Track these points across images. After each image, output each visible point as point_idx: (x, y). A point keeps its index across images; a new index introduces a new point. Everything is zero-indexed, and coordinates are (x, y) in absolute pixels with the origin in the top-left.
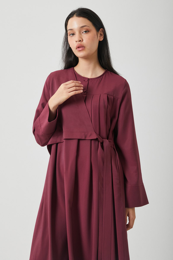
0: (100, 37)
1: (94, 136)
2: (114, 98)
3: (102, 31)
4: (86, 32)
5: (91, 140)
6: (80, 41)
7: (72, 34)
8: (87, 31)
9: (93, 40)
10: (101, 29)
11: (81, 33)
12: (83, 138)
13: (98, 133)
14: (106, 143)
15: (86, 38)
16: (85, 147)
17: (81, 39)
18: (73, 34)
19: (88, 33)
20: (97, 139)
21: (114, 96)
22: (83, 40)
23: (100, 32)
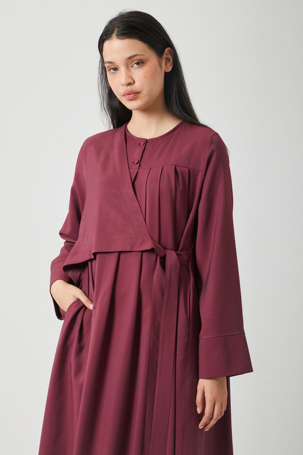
0: (166, 64)
1: (148, 245)
2: (189, 171)
3: (168, 53)
4: (138, 63)
5: (143, 252)
6: (130, 83)
7: (113, 68)
8: (140, 62)
9: (153, 76)
10: (167, 49)
11: (130, 67)
12: (128, 249)
13: (156, 238)
14: (172, 257)
15: (139, 75)
16: (131, 265)
17: (130, 81)
18: (116, 69)
19: (142, 66)
20: (152, 251)
21: (190, 167)
22: (134, 82)
23: (165, 56)
